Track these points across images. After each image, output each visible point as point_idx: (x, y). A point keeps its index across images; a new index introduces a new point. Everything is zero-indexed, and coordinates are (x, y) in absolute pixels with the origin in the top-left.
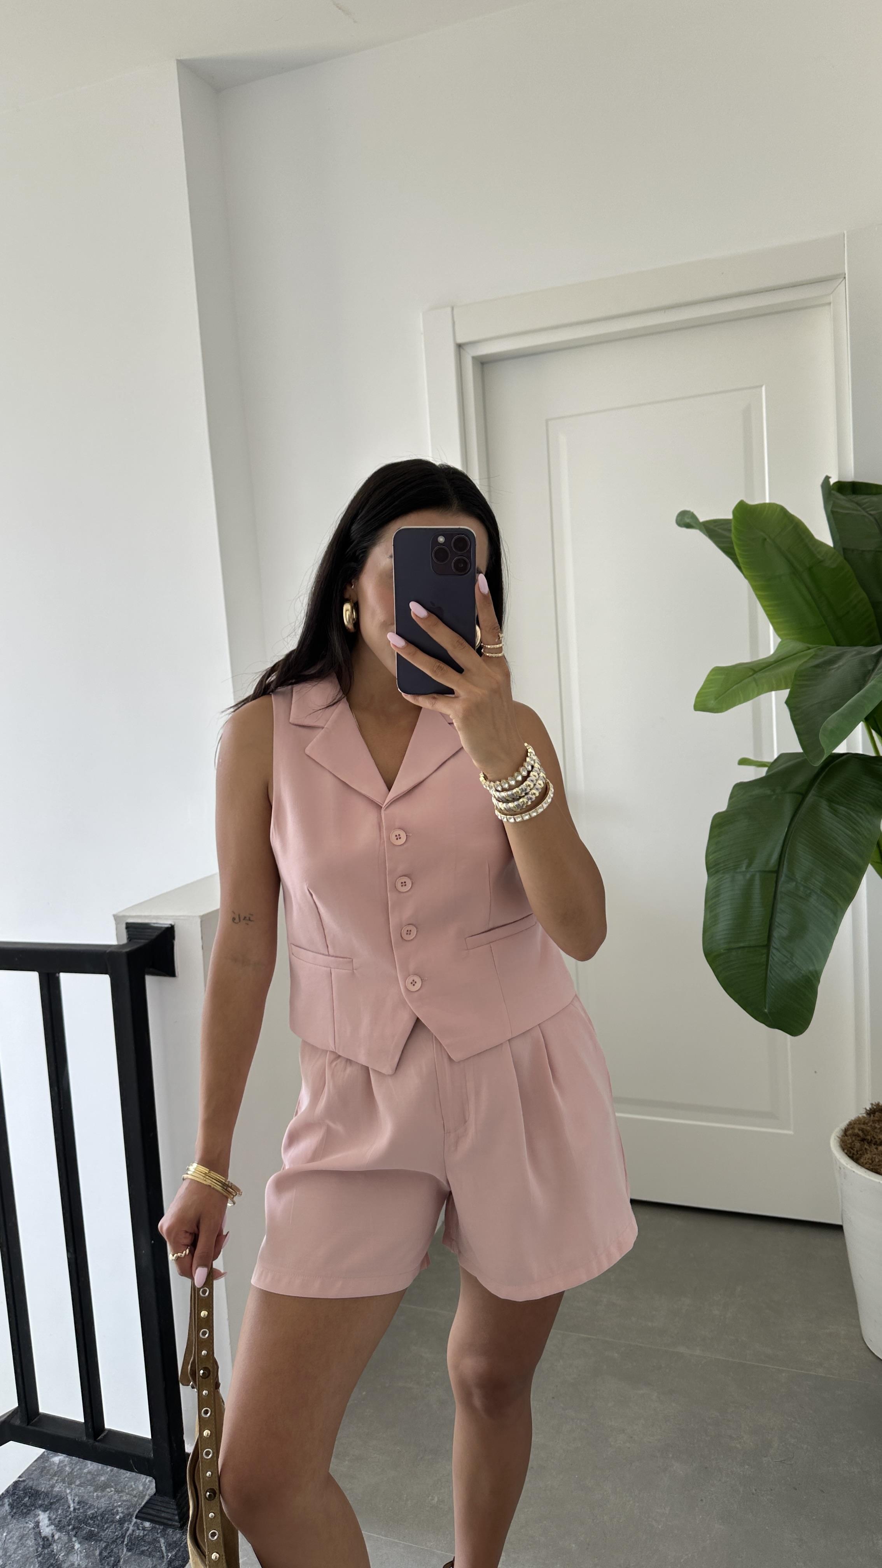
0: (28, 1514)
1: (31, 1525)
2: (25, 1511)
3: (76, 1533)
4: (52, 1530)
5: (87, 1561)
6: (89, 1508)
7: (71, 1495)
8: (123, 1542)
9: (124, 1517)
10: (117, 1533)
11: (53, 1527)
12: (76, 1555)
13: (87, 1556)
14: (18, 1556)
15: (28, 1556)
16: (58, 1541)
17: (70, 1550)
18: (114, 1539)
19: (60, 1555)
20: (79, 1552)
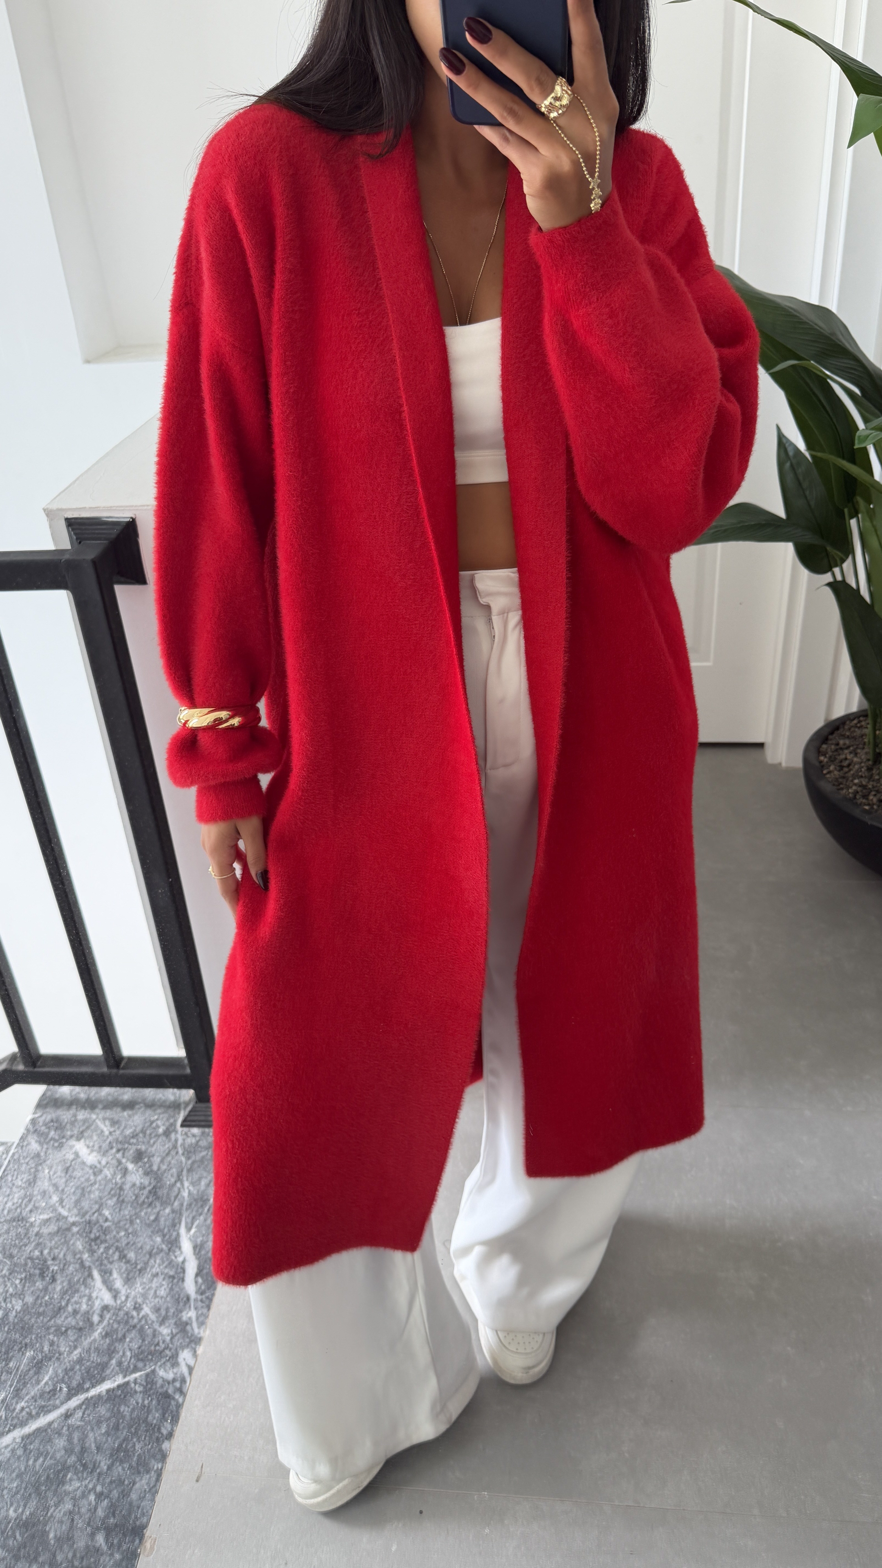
0: (62, 1146)
1: (71, 1157)
2: (56, 1144)
3: (123, 1154)
4: (96, 1157)
5: (148, 1178)
6: (125, 1127)
7: (100, 1120)
8: (177, 1153)
9: (167, 1129)
10: (167, 1146)
11: (95, 1154)
12: (133, 1175)
13: (146, 1173)
14: (72, 1188)
15: (82, 1186)
16: (108, 1166)
17: (125, 1172)
18: (167, 1151)
19: (116, 1178)
20: (136, 1172)
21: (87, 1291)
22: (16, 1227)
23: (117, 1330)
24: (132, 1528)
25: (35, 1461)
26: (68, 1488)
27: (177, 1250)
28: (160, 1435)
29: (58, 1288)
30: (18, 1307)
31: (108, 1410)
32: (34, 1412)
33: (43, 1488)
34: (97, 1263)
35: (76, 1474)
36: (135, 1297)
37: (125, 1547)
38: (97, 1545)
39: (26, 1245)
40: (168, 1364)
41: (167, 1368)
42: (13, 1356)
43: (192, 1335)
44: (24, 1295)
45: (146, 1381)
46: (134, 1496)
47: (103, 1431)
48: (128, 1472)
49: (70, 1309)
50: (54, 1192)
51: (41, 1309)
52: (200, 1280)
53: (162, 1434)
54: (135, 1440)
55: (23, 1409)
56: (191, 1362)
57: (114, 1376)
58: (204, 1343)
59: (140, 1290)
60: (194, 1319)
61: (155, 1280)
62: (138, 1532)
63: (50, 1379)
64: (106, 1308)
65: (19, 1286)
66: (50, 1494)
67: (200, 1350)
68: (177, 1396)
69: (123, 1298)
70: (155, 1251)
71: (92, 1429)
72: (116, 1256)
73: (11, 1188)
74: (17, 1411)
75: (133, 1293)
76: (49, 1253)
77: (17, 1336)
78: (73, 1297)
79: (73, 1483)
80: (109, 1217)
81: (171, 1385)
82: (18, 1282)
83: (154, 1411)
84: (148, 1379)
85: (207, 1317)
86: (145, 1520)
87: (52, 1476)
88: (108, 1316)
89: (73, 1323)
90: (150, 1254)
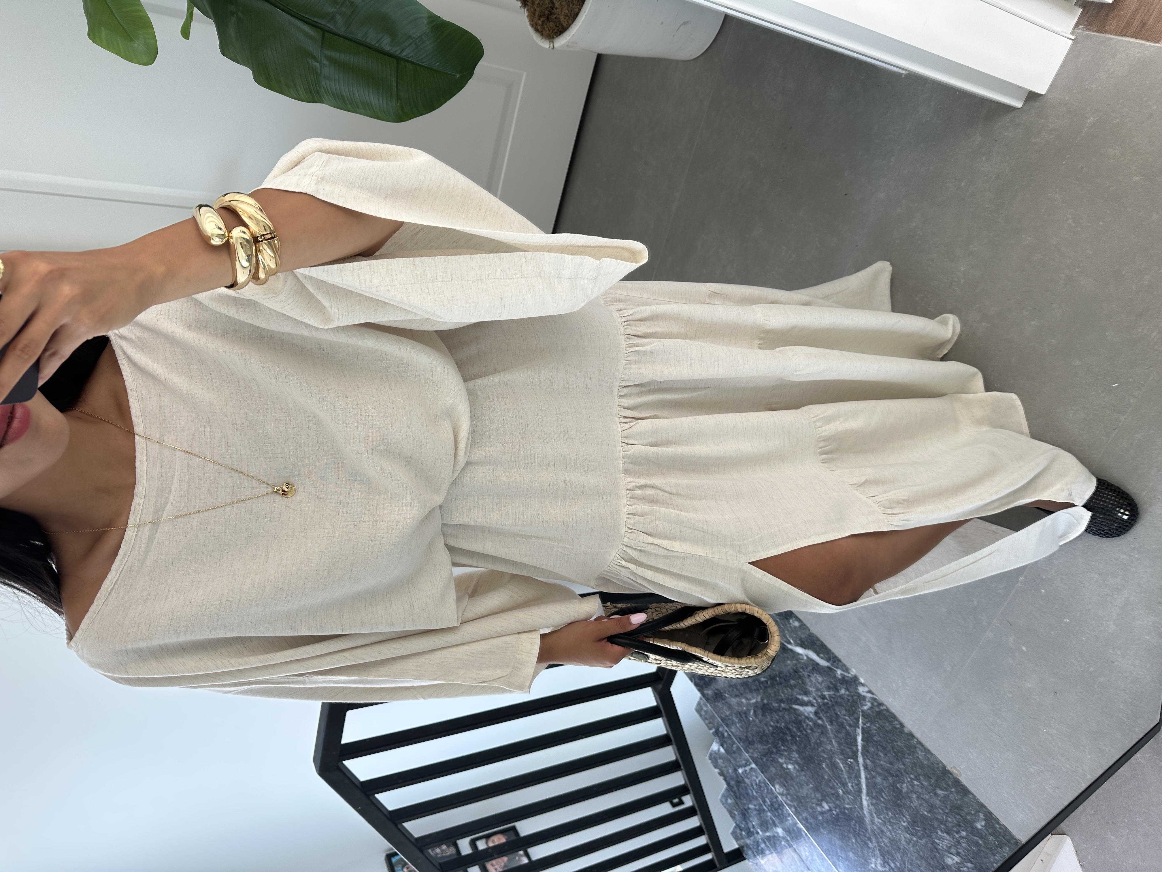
21: (803, 717)
22: (752, 730)
23: (831, 716)
24: (943, 773)
25: (883, 797)
26: (905, 790)
27: (799, 656)
28: (899, 730)
29: (795, 730)
30: (797, 756)
31: (873, 747)
32: (857, 782)
33: (899, 802)
34: (789, 702)
35: (899, 783)
36: (817, 695)
37: (950, 783)
38: (942, 795)
39: (764, 731)
40: (862, 702)
41: (864, 703)
42: (822, 774)
43: (851, 679)
44: (791, 749)
45: (866, 718)
46: (925, 762)
47: (882, 755)
48: (911, 757)
49: (809, 731)
50: (741, 699)
51: (803, 745)
52: (822, 655)
53: (899, 728)
54: (895, 743)
55: (852, 786)
56: (866, 689)
57: (856, 732)
58: (858, 675)
59: (814, 690)
60: (842, 672)
61: (811, 678)
62: (946, 772)
63: (843, 764)
64: (816, 713)
65: (786, 748)
66: (903, 801)
67: (862, 680)
68: (882, 708)
69: (815, 701)
70: (795, 668)
71: (879, 760)
72: (790, 690)
73: (729, 719)
74: (852, 789)
75: (814, 694)
76: (773, 722)
77: (812, 765)
78: (803, 726)
79: (903, 787)
80: (765, 679)
81: (875, 708)
82: (782, 748)
83: (884, 724)
84: (866, 717)
85: (844, 665)
86: (941, 765)
87: (894, 794)
88: (821, 715)
89: (817, 734)
90: (796, 671)
